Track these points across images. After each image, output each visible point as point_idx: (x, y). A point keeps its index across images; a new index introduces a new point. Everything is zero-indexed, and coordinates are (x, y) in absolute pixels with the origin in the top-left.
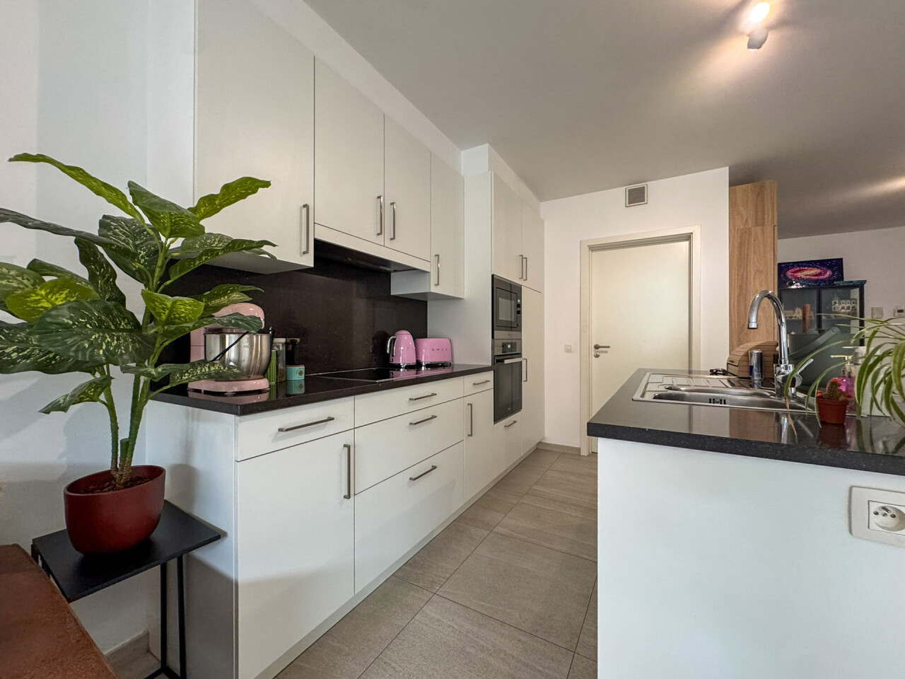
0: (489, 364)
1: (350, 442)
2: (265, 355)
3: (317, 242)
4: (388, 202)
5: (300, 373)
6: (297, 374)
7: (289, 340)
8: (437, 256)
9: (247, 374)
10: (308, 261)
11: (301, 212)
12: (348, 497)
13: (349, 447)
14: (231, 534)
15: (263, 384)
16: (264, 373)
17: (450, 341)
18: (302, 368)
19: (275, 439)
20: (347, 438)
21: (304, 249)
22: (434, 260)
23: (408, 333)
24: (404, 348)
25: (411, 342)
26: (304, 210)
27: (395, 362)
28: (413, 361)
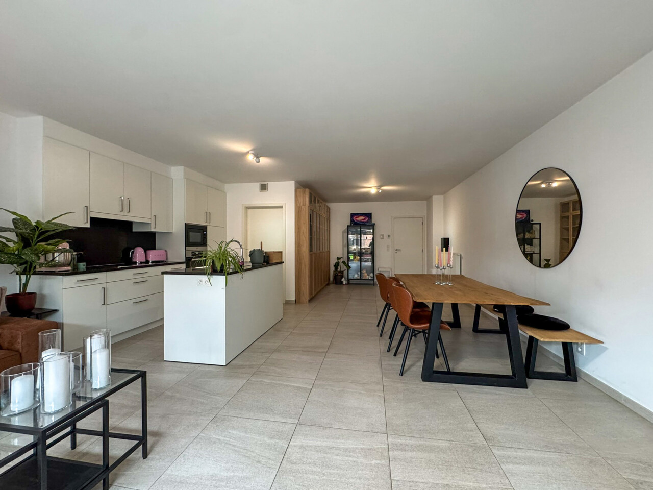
0: (184, 261)
1: (105, 287)
2: (70, 259)
3: (91, 218)
4: (126, 197)
5: (84, 265)
6: (82, 266)
7: (78, 253)
8: (155, 216)
9: (63, 265)
10: (88, 225)
11: (84, 209)
12: (104, 304)
13: (104, 288)
14: (61, 311)
15: (69, 268)
16: (69, 265)
17: (166, 251)
18: (85, 264)
19: (75, 284)
20: (104, 286)
21: (86, 221)
22: (153, 218)
23: (141, 248)
24: (139, 254)
25: (143, 252)
26: (86, 208)
27: (134, 261)
28: (144, 260)
